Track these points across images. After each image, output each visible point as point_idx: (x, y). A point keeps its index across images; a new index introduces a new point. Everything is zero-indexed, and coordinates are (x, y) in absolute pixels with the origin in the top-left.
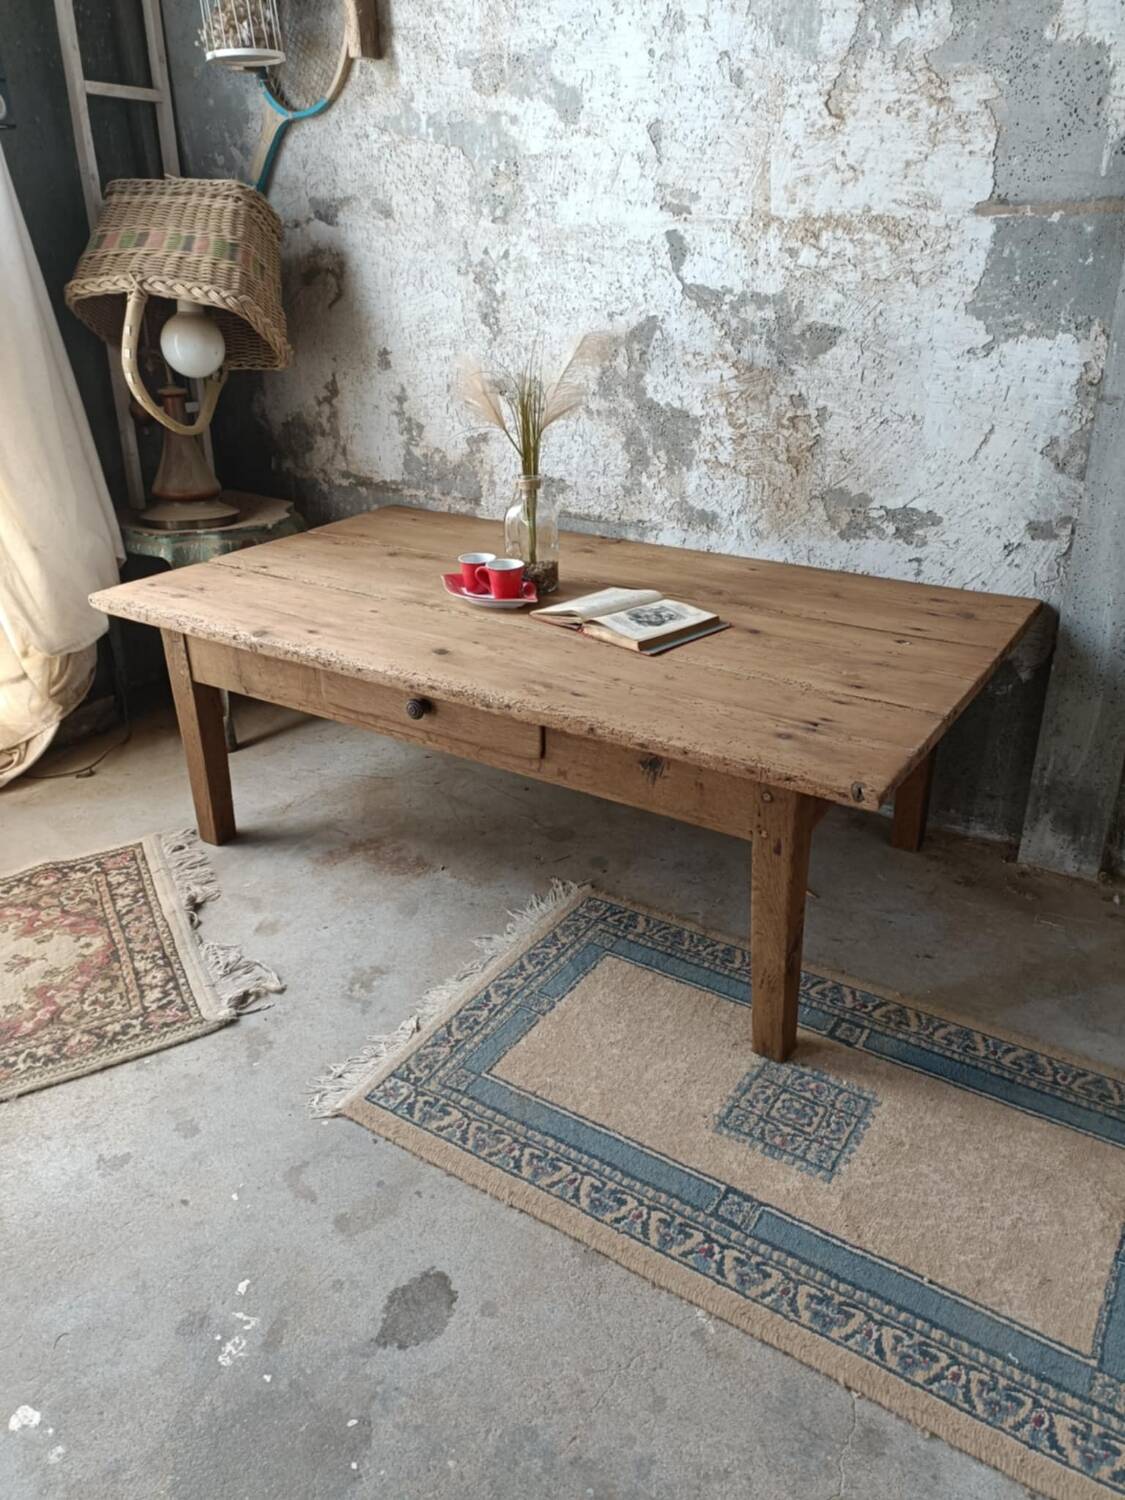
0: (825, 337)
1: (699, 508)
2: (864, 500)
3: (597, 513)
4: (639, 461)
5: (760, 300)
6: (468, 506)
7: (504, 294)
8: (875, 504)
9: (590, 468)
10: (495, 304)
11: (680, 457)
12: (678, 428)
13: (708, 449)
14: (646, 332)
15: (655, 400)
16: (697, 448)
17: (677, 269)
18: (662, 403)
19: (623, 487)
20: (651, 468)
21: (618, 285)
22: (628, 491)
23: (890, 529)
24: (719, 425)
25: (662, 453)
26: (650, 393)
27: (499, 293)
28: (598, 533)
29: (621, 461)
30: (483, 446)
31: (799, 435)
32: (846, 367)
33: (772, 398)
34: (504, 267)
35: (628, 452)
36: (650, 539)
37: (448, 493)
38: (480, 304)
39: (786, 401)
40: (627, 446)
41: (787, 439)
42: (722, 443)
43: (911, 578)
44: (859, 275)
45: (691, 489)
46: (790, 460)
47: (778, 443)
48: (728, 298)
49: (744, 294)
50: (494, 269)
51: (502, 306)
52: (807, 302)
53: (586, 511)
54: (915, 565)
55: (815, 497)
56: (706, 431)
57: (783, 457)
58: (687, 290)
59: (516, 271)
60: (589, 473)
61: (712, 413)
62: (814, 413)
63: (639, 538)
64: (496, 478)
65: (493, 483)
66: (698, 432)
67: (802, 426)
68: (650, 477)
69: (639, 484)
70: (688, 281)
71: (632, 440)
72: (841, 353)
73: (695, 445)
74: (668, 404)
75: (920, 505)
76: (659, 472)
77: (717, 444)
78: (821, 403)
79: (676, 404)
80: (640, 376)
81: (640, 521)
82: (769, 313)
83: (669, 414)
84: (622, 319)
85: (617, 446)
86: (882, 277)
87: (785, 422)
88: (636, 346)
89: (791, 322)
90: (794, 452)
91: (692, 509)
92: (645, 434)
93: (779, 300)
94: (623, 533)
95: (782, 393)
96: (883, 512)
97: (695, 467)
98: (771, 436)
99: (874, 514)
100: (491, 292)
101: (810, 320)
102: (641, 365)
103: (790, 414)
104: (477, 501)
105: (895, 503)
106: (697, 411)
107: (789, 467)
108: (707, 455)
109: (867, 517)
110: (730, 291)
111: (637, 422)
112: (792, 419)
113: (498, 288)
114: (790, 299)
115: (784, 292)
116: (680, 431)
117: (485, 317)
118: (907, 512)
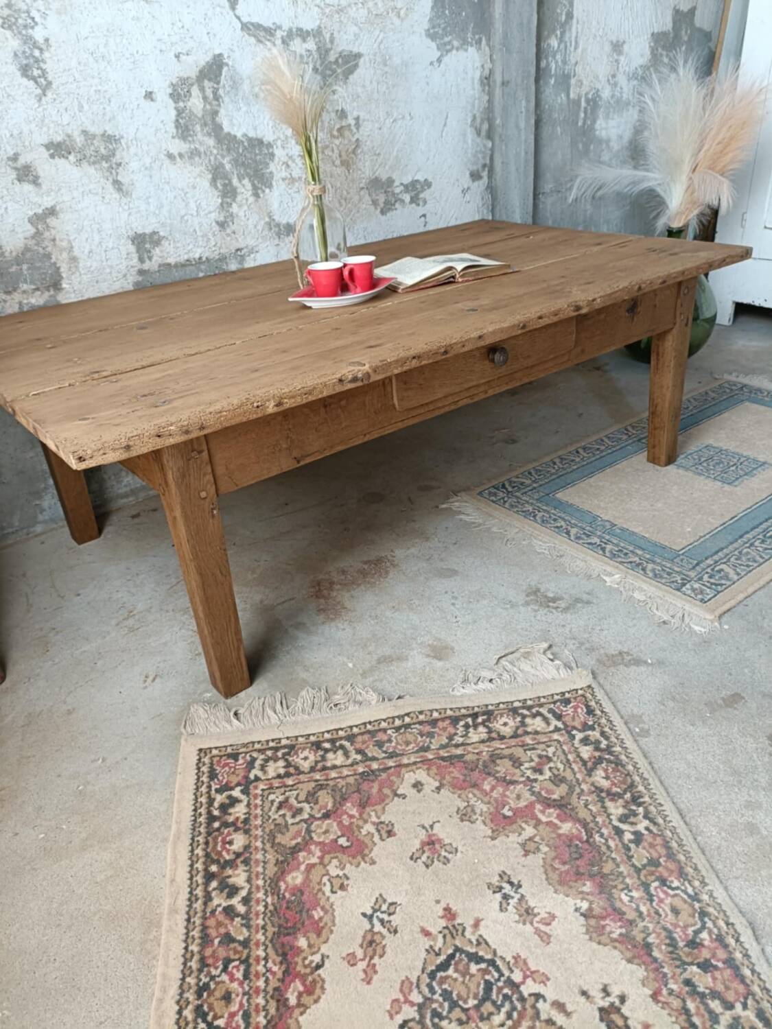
0: (350, 62)
1: (284, 222)
2: (390, 181)
3: (197, 256)
4: (229, 193)
5: (303, 34)
6: (47, 294)
7: (47, 40)
8: (397, 183)
9: (183, 213)
10: (37, 53)
11: (261, 181)
12: (256, 155)
13: (283, 167)
14: (214, 69)
15: (233, 133)
16: (274, 170)
17: (233, 8)
18: (239, 135)
19: (217, 223)
20: (239, 198)
21: (180, 25)
22: (222, 225)
23: (407, 198)
24: (289, 145)
25: (246, 181)
26: (226, 129)
27: (41, 41)
28: (201, 275)
29: (210, 199)
30: (52, 221)
31: (346, 142)
32: (367, 83)
33: (324, 114)
34: (42, 9)
35: (216, 188)
36: (250, 263)
37: (15, 290)
38: (16, 55)
39: (333, 115)
40: (214, 181)
41: (338, 146)
42: (294, 161)
43: (422, 229)
44: (366, 11)
45: (275, 206)
46: (342, 163)
47: (333, 151)
48: (279, 34)
49: (290, 30)
50: (28, 12)
51: (46, 55)
52: (336, 35)
53: (186, 257)
54: (423, 219)
55: (363, 188)
56: (279, 153)
57: (338, 162)
58: (245, 27)
59: (59, 13)
60: (182, 217)
61: (282, 136)
62: (353, 122)
63: (240, 266)
64: (76, 252)
65: (74, 260)
66: (272, 155)
67: (347, 133)
68: (240, 206)
69: (232, 215)
70: (245, 20)
71: (217, 174)
72: (363, 72)
73: (272, 167)
74: (245, 135)
75: (420, 177)
76: (247, 200)
77: (290, 163)
78: (355, 114)
79: (251, 134)
80: (216, 113)
81: (238, 250)
82: (311, 45)
83: (246, 144)
84: (190, 59)
85: (205, 183)
86: (379, 13)
87: (335, 133)
88: (206, 83)
89: (327, 51)
90: (344, 157)
91: (278, 225)
92: (228, 167)
93: (318, 33)
94: (225, 267)
95: (330, 109)
96: (402, 188)
97: (275, 187)
98: (327, 147)
99: (397, 190)
100: (28, 40)
101: (340, 49)
102: (215, 103)
103: (338, 126)
104: (56, 285)
105: (407, 180)
106: (268, 137)
107: (343, 168)
108: (284, 174)
109: (393, 194)
110: (280, 27)
111: (219, 157)
112: (339, 130)
113: (38, 34)
114: (324, 33)
115: (319, 27)
116: (258, 157)
117: (25, 71)
118: (414, 183)
